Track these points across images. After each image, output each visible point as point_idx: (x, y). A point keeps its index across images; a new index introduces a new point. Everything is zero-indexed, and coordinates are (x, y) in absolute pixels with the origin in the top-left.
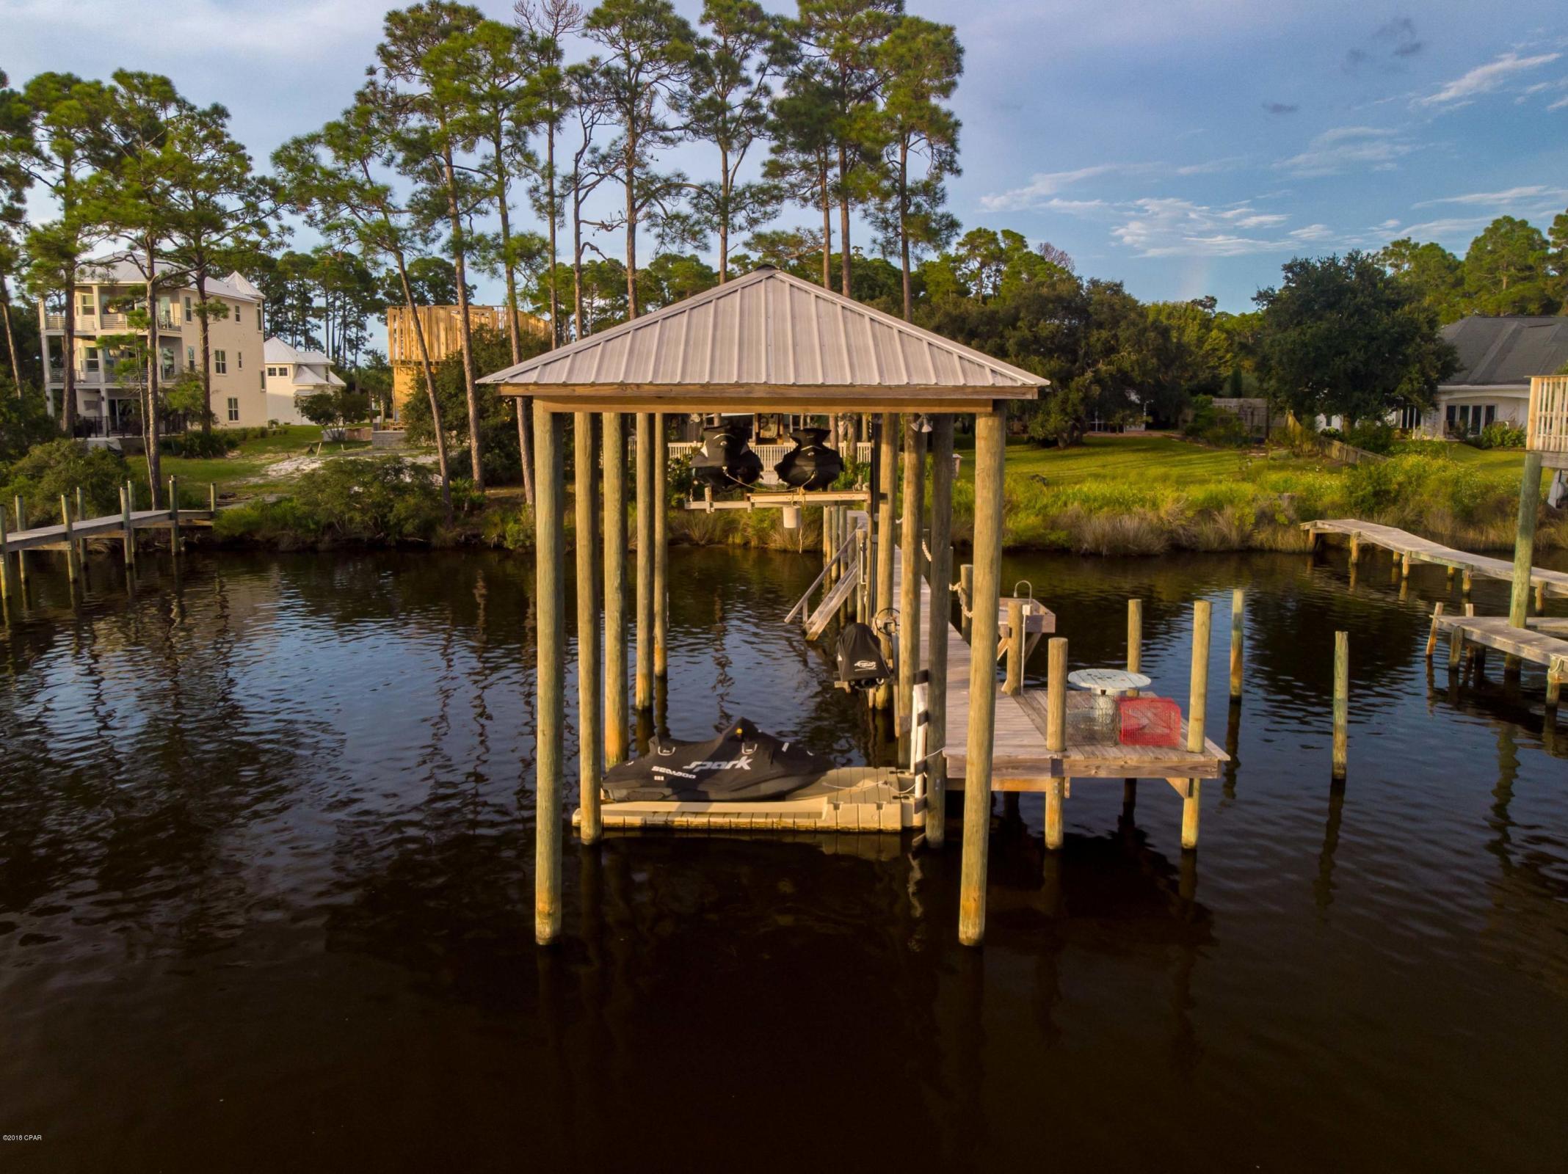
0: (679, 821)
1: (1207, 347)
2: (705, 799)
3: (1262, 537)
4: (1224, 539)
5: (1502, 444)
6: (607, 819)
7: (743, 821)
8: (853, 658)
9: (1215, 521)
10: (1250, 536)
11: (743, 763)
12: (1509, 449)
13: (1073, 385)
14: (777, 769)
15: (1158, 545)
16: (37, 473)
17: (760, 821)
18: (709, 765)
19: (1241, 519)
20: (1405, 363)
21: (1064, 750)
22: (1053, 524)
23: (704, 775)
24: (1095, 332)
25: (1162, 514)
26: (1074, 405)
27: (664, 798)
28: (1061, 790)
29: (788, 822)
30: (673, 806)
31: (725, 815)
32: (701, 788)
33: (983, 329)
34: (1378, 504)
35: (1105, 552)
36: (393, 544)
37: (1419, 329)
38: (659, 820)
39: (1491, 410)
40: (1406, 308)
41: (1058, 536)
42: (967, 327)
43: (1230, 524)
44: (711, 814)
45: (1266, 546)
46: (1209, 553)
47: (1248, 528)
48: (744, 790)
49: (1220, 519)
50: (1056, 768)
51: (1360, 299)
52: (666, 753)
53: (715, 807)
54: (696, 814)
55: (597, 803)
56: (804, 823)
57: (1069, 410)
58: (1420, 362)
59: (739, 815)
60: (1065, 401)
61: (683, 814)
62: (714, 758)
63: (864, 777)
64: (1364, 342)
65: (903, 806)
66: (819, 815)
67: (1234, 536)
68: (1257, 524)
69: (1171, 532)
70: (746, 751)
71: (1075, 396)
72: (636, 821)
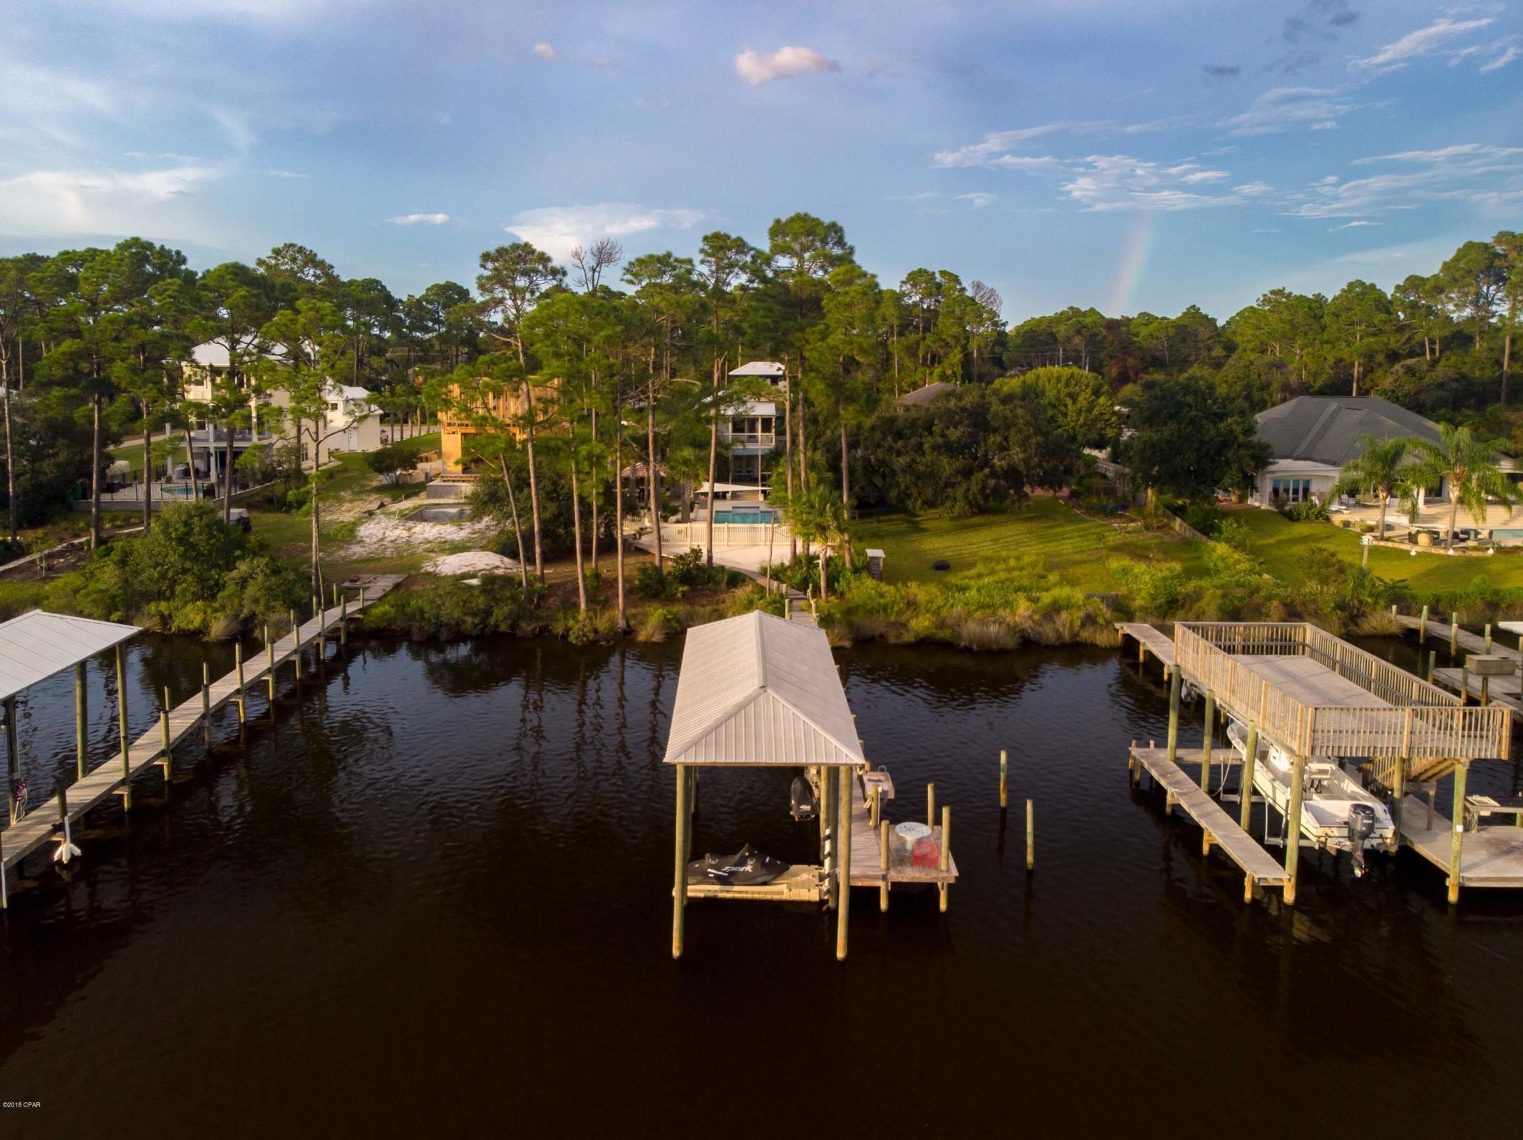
0: (721, 895)
1: (1095, 412)
2: (731, 884)
3: (1085, 635)
4: (1060, 636)
5: (1307, 517)
6: (690, 894)
7: (749, 896)
8: (799, 803)
9: (1054, 622)
10: (1077, 635)
11: (749, 868)
12: (1313, 522)
13: (973, 478)
14: (764, 871)
15: (1011, 642)
16: (243, 582)
17: (756, 896)
18: (734, 869)
19: (1072, 622)
20: (1228, 462)
21: (888, 869)
22: (942, 625)
23: (732, 874)
24: (992, 436)
25: (1017, 618)
26: (974, 494)
27: (713, 884)
28: (887, 886)
29: (769, 897)
30: (717, 887)
31: (741, 892)
32: (731, 880)
33: (907, 432)
34: (1171, 608)
35: (975, 648)
36: (490, 633)
37: (1236, 438)
38: (711, 894)
39: (1307, 482)
40: (1229, 420)
41: (945, 634)
42: (894, 429)
43: (1064, 626)
44: (735, 892)
45: (1089, 641)
46: (1047, 647)
47: (1077, 628)
48: (749, 880)
49: (1057, 621)
50: (884, 878)
51: (1193, 413)
52: (714, 862)
53: (736, 888)
54: (728, 891)
55: (684, 884)
56: (776, 897)
57: (971, 498)
58: (1239, 462)
59: (747, 892)
60: (968, 490)
61: (722, 891)
62: (735, 865)
63: (804, 871)
64: (1197, 446)
65: (820, 891)
66: (782, 893)
67: (1067, 635)
68: (1083, 626)
69: (1023, 630)
70: (750, 862)
71: (975, 488)
72: (702, 895)
